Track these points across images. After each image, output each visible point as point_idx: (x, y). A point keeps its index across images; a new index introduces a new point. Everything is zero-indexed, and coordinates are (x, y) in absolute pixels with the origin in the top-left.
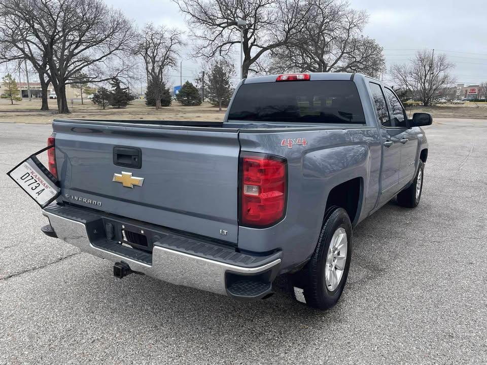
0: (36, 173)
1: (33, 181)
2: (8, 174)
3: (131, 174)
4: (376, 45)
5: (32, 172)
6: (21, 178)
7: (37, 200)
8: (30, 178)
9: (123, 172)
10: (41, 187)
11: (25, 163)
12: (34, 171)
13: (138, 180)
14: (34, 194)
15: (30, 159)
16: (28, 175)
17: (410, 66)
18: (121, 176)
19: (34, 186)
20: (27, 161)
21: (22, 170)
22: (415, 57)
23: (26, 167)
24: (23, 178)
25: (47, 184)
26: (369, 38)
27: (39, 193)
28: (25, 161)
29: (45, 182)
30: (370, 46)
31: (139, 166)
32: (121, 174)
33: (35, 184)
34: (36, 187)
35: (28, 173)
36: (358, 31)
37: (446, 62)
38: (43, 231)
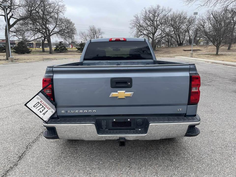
0: (43, 101)
1: (41, 106)
2: (26, 105)
3: (125, 91)
4: (71, 22)
5: (41, 102)
6: (34, 106)
7: (43, 118)
8: (39, 105)
9: (118, 91)
10: (46, 109)
11: (37, 96)
12: (43, 100)
13: (129, 94)
14: (41, 115)
15: (40, 93)
16: (38, 103)
17: (87, 32)
18: (117, 93)
19: (41, 110)
20: (39, 94)
21: (35, 101)
22: (89, 29)
23: (38, 98)
24: (35, 106)
25: (49, 107)
26: (67, 19)
27: (44, 114)
28: (37, 94)
29: (48, 106)
30: (68, 22)
31: (130, 86)
32: (117, 92)
33: (43, 109)
34: (43, 110)
35: (38, 102)
36: (62, 14)
37: (101, 31)
38: (45, 137)
